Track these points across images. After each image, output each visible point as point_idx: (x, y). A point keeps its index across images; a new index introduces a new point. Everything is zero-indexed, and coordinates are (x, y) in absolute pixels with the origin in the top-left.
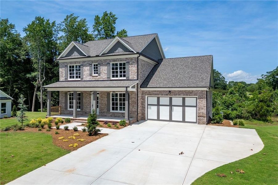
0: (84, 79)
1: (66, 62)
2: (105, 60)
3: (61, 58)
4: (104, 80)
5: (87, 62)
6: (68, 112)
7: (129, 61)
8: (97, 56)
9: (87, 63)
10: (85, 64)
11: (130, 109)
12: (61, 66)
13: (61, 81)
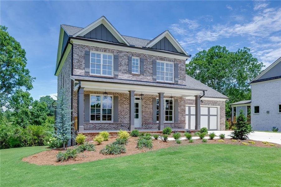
0: (119, 77)
2: (151, 56)
3: (78, 37)
4: (149, 81)
5: (124, 53)
7: (178, 62)
8: (144, 48)
9: (125, 55)
10: (121, 55)
11: (179, 119)
12: (76, 50)
13: (76, 74)
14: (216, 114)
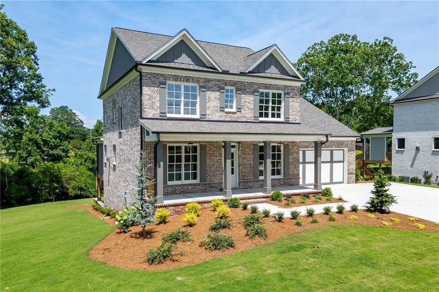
0: (207, 116)
1: (162, 75)
2: (251, 84)
3: (149, 61)
4: (249, 121)
5: (214, 82)
6: (170, 189)
7: (289, 91)
8: (242, 74)
9: (215, 85)
10: (210, 85)
11: (290, 172)
12: (146, 81)
13: (147, 117)
14: (342, 160)
